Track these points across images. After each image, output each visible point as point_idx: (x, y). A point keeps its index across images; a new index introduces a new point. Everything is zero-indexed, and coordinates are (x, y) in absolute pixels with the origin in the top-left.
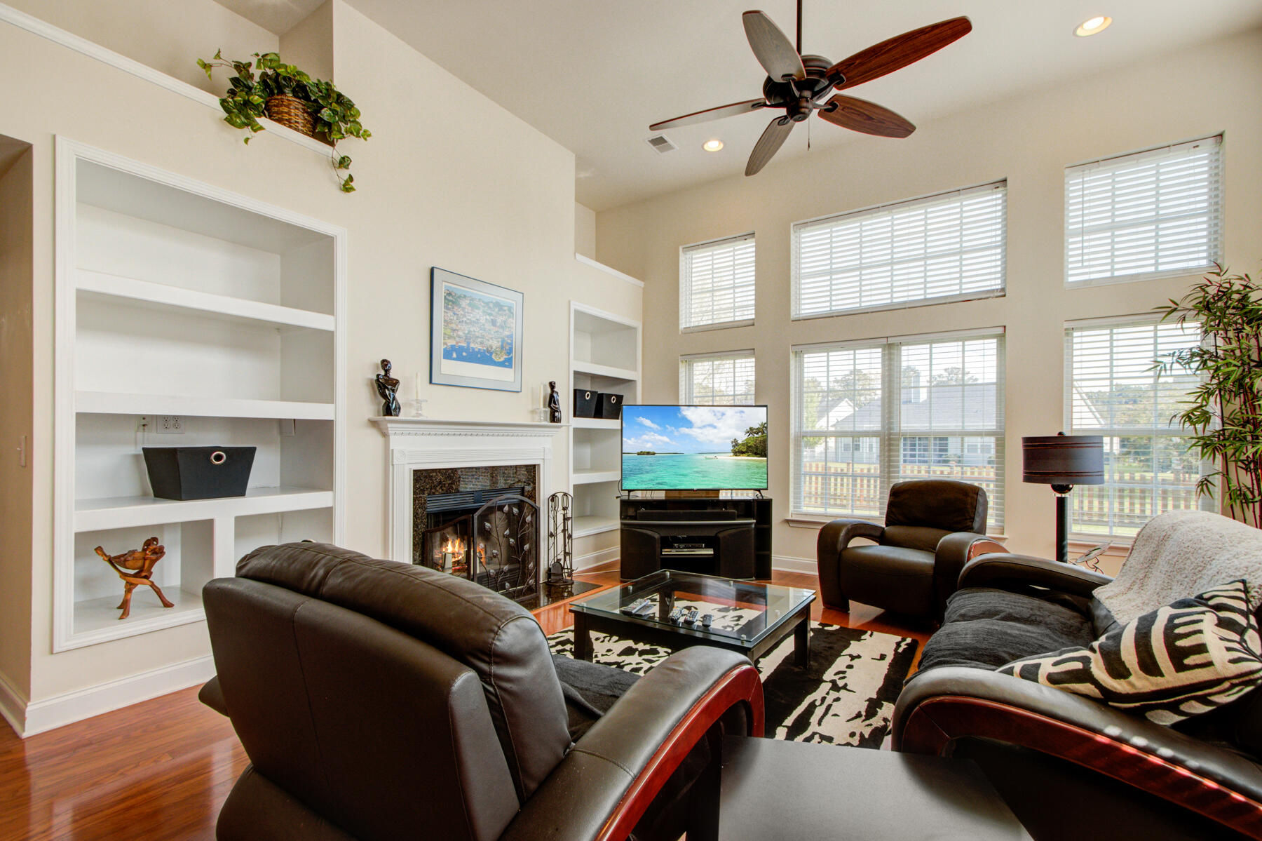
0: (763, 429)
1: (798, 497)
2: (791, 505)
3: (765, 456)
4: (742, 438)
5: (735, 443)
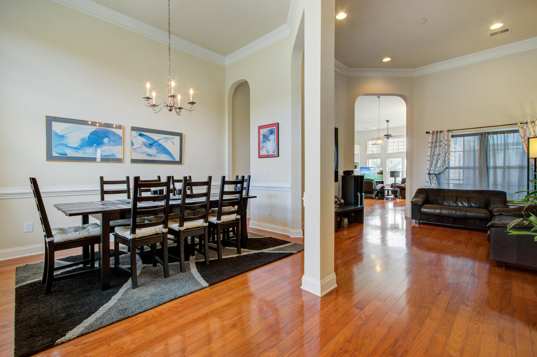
0: (382, 171)
1: (388, 181)
2: (387, 182)
3: (382, 174)
4: (379, 172)
5: (378, 173)
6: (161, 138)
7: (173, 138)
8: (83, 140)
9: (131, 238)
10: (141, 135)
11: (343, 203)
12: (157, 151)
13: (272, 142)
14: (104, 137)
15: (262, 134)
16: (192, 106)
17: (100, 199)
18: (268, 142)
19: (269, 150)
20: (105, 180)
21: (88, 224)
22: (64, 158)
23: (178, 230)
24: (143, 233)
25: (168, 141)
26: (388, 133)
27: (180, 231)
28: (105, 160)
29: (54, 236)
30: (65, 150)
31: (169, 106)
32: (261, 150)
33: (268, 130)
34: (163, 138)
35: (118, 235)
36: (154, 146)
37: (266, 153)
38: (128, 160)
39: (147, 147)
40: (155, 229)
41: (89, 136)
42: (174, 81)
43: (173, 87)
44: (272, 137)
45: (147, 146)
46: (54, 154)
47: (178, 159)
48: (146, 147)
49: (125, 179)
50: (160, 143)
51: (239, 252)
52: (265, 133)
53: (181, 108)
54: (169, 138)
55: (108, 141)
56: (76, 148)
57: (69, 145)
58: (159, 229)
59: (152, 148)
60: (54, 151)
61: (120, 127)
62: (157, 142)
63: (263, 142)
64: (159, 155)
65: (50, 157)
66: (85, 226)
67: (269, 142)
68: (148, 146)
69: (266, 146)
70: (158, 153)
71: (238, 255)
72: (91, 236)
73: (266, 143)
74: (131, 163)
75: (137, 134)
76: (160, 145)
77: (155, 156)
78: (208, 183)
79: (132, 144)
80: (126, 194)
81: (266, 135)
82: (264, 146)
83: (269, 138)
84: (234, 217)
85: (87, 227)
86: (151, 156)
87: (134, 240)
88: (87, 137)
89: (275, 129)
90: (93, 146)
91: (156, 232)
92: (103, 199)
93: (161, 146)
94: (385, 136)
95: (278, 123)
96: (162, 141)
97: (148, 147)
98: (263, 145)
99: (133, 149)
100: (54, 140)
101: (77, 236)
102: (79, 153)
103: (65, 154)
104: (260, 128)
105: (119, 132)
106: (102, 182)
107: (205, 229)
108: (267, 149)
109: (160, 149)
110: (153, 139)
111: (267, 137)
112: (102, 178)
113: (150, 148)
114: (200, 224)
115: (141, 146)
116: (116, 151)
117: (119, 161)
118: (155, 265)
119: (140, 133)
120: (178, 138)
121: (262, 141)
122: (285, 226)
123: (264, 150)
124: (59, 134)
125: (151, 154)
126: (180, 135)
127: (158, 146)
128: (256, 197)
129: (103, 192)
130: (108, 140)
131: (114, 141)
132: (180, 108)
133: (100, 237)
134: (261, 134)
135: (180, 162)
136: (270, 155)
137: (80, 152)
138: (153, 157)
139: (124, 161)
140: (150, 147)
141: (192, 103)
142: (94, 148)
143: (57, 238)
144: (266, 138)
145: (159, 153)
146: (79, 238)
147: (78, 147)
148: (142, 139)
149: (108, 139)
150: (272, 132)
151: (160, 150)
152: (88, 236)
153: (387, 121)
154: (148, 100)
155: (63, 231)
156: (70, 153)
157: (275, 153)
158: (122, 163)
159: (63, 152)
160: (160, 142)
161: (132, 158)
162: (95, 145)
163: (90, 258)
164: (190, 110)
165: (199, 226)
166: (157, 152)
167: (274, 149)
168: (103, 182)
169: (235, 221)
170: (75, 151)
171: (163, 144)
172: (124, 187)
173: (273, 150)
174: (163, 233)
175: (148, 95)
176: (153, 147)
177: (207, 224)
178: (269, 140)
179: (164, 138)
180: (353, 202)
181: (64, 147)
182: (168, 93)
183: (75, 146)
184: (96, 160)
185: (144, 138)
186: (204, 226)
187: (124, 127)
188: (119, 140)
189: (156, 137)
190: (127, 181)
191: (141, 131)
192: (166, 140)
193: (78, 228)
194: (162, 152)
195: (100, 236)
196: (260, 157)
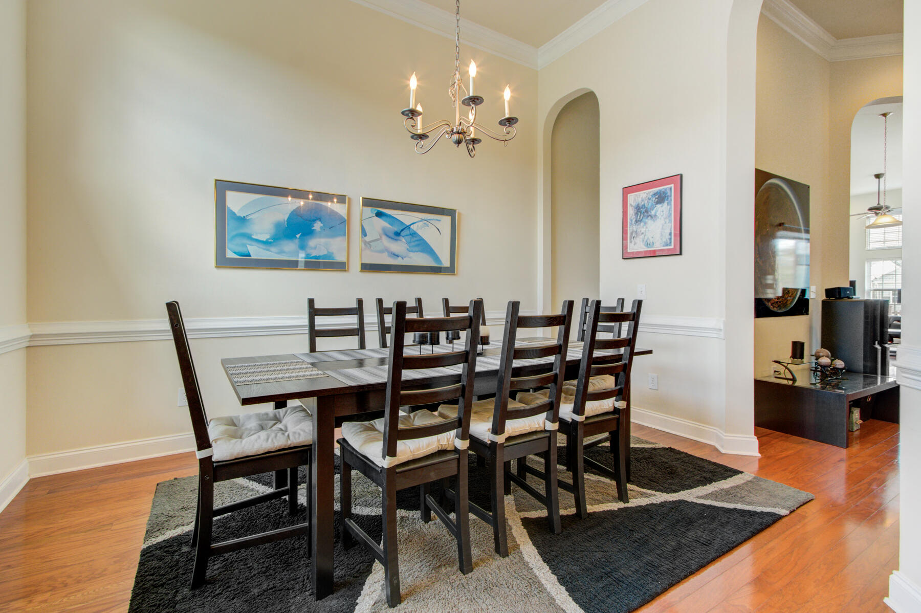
6: (416, 220)
7: (439, 219)
8: (278, 225)
9: (386, 467)
10: (379, 215)
11: (842, 369)
12: (408, 247)
13: (660, 222)
14: (314, 221)
15: (634, 204)
16: (509, 129)
17: (306, 349)
18: (649, 221)
19: (651, 240)
20: (317, 306)
21: (284, 409)
22: (245, 262)
23: (489, 442)
24: (411, 452)
25: (428, 226)
26: (880, 203)
27: (494, 444)
28: (313, 265)
29: (214, 444)
30: (248, 246)
31: (455, 130)
32: (631, 242)
33: (651, 194)
34: (420, 220)
35: (349, 445)
36: (403, 237)
37: (644, 247)
38: (355, 266)
39: (390, 240)
40: (439, 441)
41: (289, 218)
42: (476, 63)
43: (473, 78)
44: (664, 211)
45: (389, 237)
46: (230, 254)
47: (446, 263)
48: (387, 238)
49: (354, 305)
50: (415, 230)
51: (622, 496)
52: (642, 201)
53: (476, 140)
54: (431, 220)
55: (321, 228)
56: (266, 243)
57: (254, 237)
58: (448, 440)
59: (399, 241)
60: (229, 249)
61: (342, 199)
62: (408, 227)
63: (636, 221)
64: (411, 254)
65: (223, 262)
66: (279, 413)
67: (654, 221)
68: (393, 236)
69: (643, 230)
70: (410, 251)
71: (621, 505)
72: (292, 446)
73: (645, 223)
74: (361, 271)
75: (372, 213)
76: (414, 234)
77: (405, 257)
78: (563, 321)
79: (364, 233)
80: (357, 336)
81: (644, 205)
82: (639, 230)
83: (653, 213)
84: (611, 405)
85: (283, 417)
86: (398, 256)
87: (392, 471)
88: (286, 219)
89: (671, 189)
90: (296, 237)
91: (440, 449)
92: (313, 349)
93: (416, 237)
94: (870, 209)
95: (681, 176)
96: (418, 226)
97: (392, 238)
98: (635, 229)
99: (365, 244)
100: (230, 225)
101: (262, 445)
102: (271, 252)
103: (247, 253)
104: (627, 191)
105: (340, 209)
106: (312, 310)
107: (549, 438)
108: (648, 239)
109: (414, 242)
110: (402, 222)
111: (646, 211)
112: (311, 302)
113: (396, 240)
114: (537, 426)
115: (379, 237)
116: (335, 247)
117: (341, 267)
118: (427, 518)
119: (378, 211)
120: (447, 220)
121: (634, 221)
122: (699, 421)
123: (639, 240)
124: (238, 215)
125: (397, 253)
126: (451, 213)
127: (411, 236)
128: (650, 352)
129: (314, 334)
130: (322, 225)
131: (332, 227)
132: (474, 141)
133: (311, 450)
134: (631, 205)
135: (450, 270)
136: (654, 251)
137: (273, 249)
138: (400, 259)
139: (348, 268)
140: (396, 238)
141: (510, 121)
142: (297, 241)
143: (221, 451)
144: (643, 212)
145: (412, 251)
146: (266, 451)
147: (270, 241)
148: (381, 223)
149: (321, 223)
150: (661, 198)
151: (413, 244)
152: (286, 446)
153: (878, 176)
154: (412, 118)
155: (235, 425)
156: (257, 252)
157: (670, 245)
158: (346, 271)
159: (242, 250)
160: (414, 227)
161: (363, 262)
162: (298, 236)
163: (288, 487)
164: (504, 138)
165: (534, 430)
166: (408, 249)
167: (668, 237)
168: (314, 312)
169: (611, 417)
170: (264, 247)
171: (420, 232)
172: (351, 321)
173: (664, 240)
174: (456, 450)
175: (412, 106)
176: (401, 238)
177: (555, 426)
178: (654, 217)
179: (422, 220)
180: (862, 368)
181: (245, 241)
182: (454, 101)
183: (264, 237)
184: (297, 267)
185: (384, 221)
186: (546, 431)
187: (349, 199)
188: (339, 226)
189: (406, 217)
190: (359, 310)
191: (378, 206)
192: (425, 223)
193: (266, 420)
194: (417, 249)
195: (311, 445)
196: (627, 256)
